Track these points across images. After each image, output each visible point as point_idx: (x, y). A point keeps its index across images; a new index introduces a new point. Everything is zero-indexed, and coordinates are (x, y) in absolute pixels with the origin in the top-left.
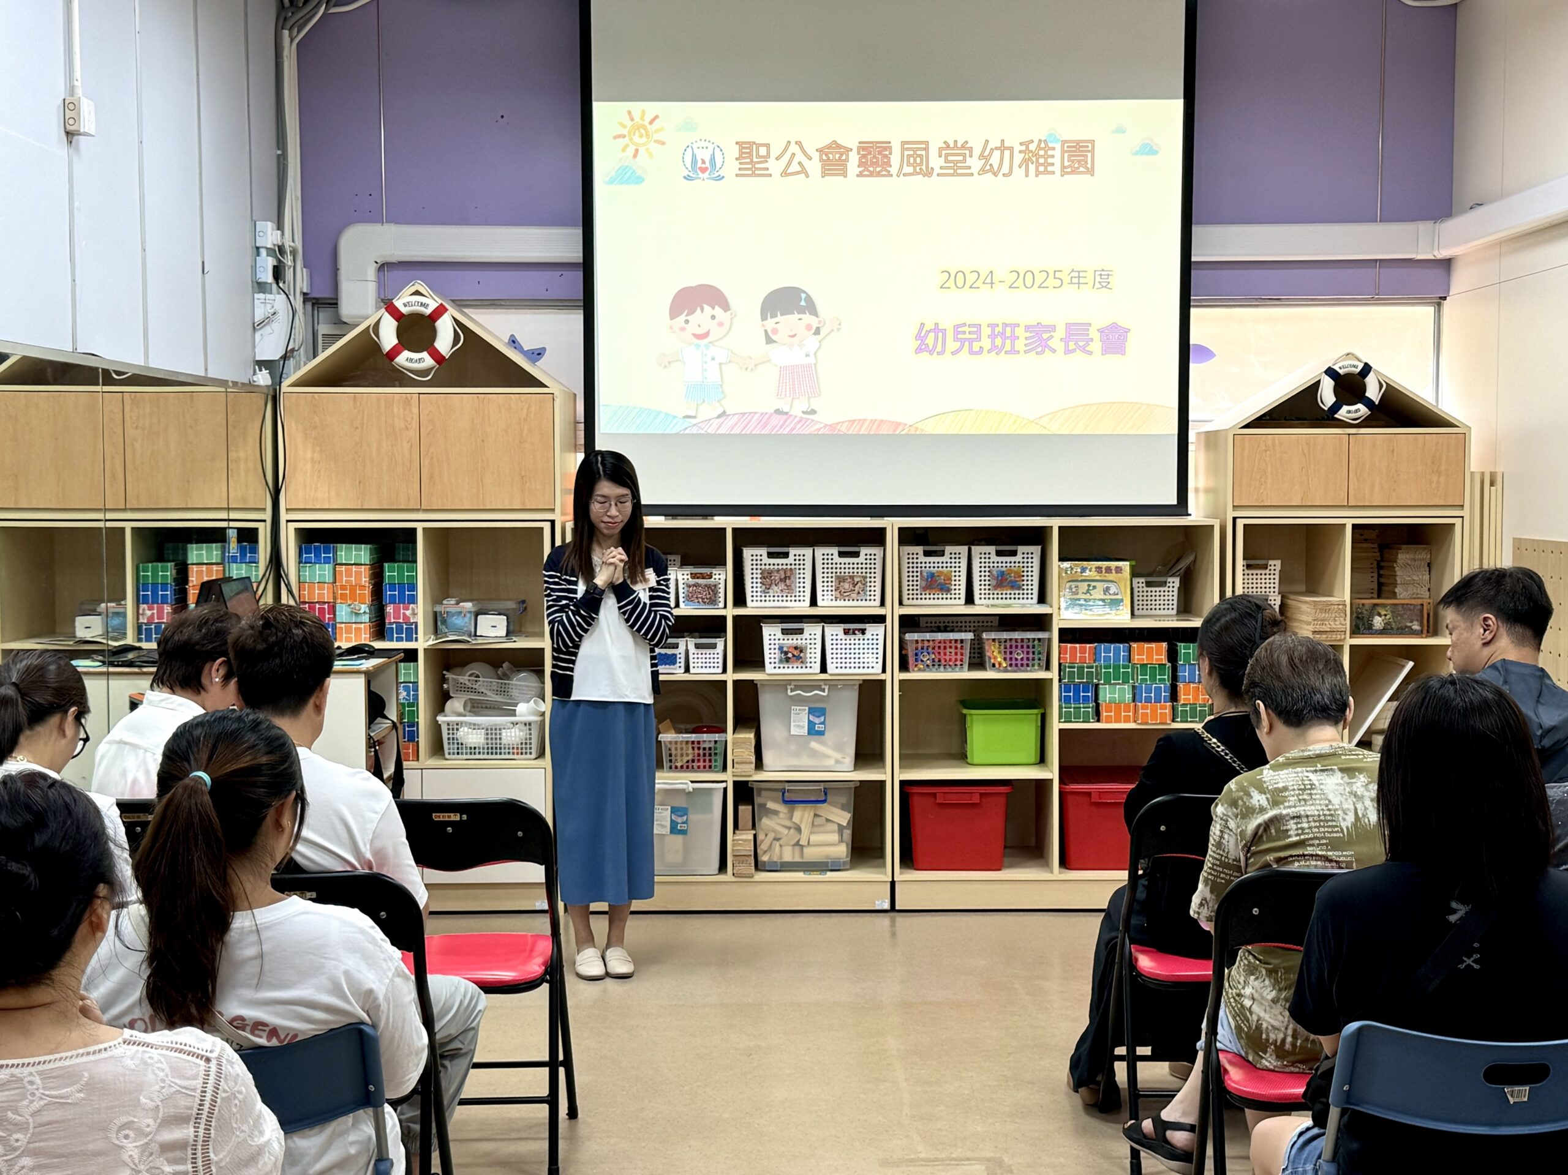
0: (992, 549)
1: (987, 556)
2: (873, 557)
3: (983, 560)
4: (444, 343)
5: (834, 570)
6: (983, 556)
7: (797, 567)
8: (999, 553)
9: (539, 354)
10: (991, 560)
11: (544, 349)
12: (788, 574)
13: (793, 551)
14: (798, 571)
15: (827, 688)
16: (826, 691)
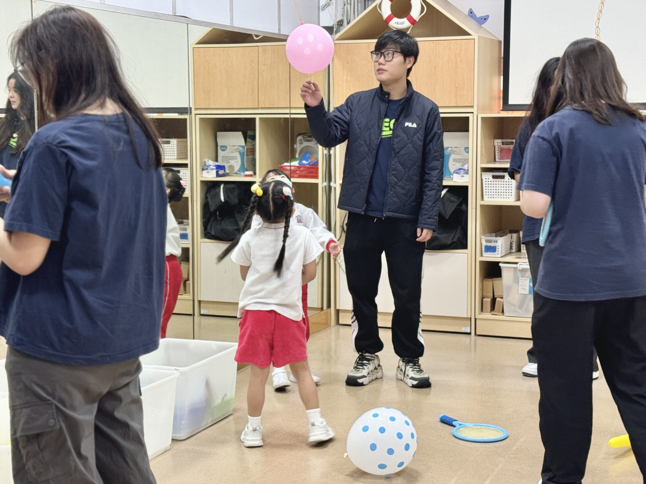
4: (416, 13)
9: (485, 19)
11: (488, 16)
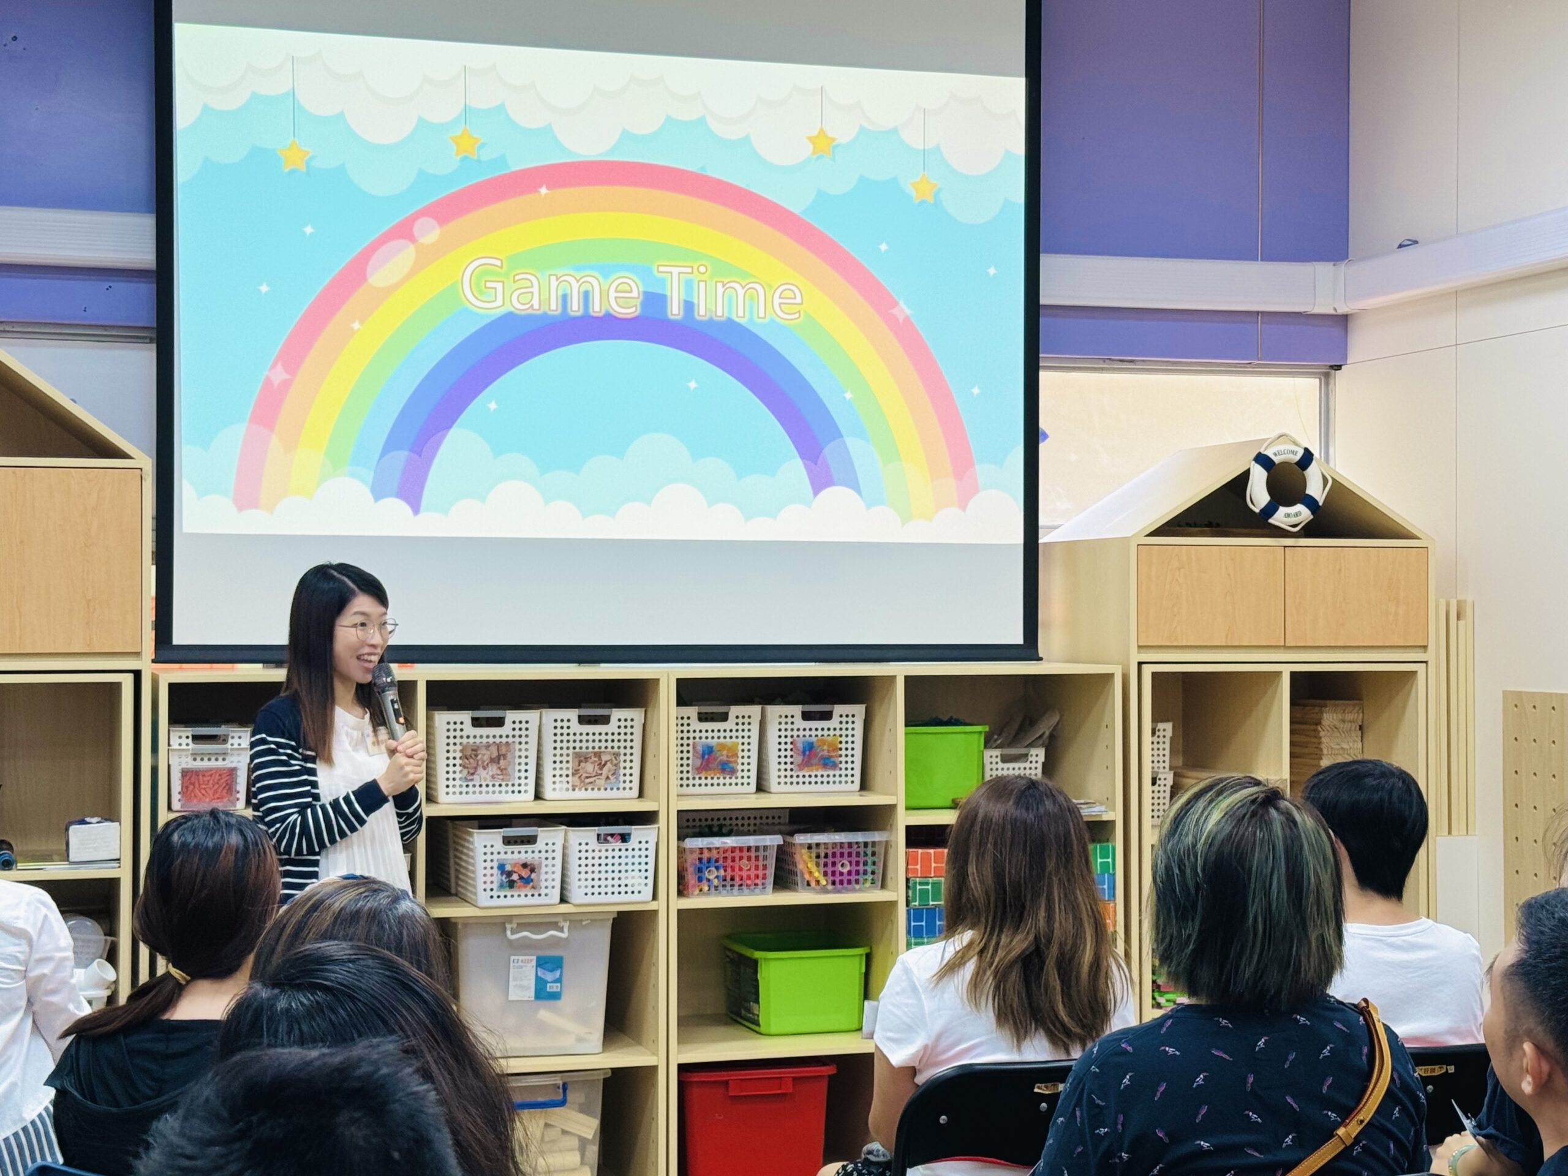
0: (796, 710)
1: (789, 720)
2: (629, 723)
3: (783, 727)
5: (571, 745)
6: (783, 720)
7: (517, 740)
8: (806, 716)
10: (795, 727)
12: (503, 750)
13: (511, 716)
14: (518, 747)
15: (566, 925)
16: (566, 930)
